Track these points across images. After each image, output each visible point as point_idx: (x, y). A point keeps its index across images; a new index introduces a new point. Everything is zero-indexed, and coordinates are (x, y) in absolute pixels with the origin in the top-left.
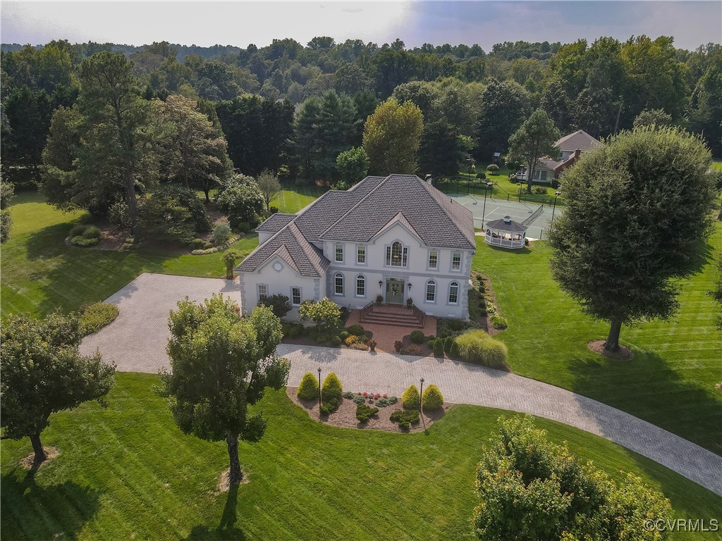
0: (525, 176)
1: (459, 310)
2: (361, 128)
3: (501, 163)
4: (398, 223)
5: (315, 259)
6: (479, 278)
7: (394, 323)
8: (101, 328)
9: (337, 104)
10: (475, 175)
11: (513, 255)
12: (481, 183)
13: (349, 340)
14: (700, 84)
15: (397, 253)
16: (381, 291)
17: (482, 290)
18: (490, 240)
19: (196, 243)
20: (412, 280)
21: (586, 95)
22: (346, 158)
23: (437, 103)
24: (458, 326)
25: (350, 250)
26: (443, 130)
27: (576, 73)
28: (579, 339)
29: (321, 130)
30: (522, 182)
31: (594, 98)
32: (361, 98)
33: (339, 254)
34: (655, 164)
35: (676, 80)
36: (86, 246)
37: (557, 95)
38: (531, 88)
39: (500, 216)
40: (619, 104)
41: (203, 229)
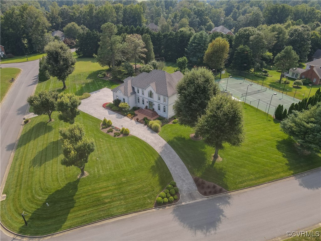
1: (166, 115)
4: (150, 85)
5: (130, 91)
8: (83, 99)
13: (129, 115)
16: (148, 104)
20: (154, 103)
25: (141, 91)
29: (195, 46)
33: (138, 91)
36: (100, 78)
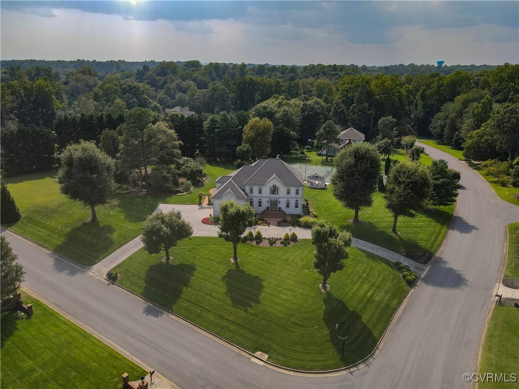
0: (325, 153)
1: (299, 211)
2: (241, 131)
3: (312, 144)
4: (274, 178)
5: (243, 193)
6: (306, 200)
7: (274, 217)
9: (228, 119)
10: (299, 152)
11: (320, 191)
12: (302, 156)
13: (259, 222)
14: (418, 96)
15: (274, 190)
16: (268, 205)
17: (307, 204)
18: (309, 185)
19: (177, 191)
20: (280, 200)
21: (354, 107)
22: (241, 149)
23: (278, 115)
24: (299, 216)
25: (256, 189)
26: (282, 131)
27: (349, 95)
28: (345, 219)
30: (323, 155)
31: (359, 109)
32: (240, 116)
33: (251, 191)
34: (362, 155)
35: (400, 99)
37: (340, 107)
38: (326, 101)
39: (313, 173)
40: (372, 112)
41: (176, 184)
